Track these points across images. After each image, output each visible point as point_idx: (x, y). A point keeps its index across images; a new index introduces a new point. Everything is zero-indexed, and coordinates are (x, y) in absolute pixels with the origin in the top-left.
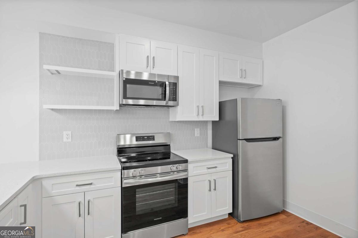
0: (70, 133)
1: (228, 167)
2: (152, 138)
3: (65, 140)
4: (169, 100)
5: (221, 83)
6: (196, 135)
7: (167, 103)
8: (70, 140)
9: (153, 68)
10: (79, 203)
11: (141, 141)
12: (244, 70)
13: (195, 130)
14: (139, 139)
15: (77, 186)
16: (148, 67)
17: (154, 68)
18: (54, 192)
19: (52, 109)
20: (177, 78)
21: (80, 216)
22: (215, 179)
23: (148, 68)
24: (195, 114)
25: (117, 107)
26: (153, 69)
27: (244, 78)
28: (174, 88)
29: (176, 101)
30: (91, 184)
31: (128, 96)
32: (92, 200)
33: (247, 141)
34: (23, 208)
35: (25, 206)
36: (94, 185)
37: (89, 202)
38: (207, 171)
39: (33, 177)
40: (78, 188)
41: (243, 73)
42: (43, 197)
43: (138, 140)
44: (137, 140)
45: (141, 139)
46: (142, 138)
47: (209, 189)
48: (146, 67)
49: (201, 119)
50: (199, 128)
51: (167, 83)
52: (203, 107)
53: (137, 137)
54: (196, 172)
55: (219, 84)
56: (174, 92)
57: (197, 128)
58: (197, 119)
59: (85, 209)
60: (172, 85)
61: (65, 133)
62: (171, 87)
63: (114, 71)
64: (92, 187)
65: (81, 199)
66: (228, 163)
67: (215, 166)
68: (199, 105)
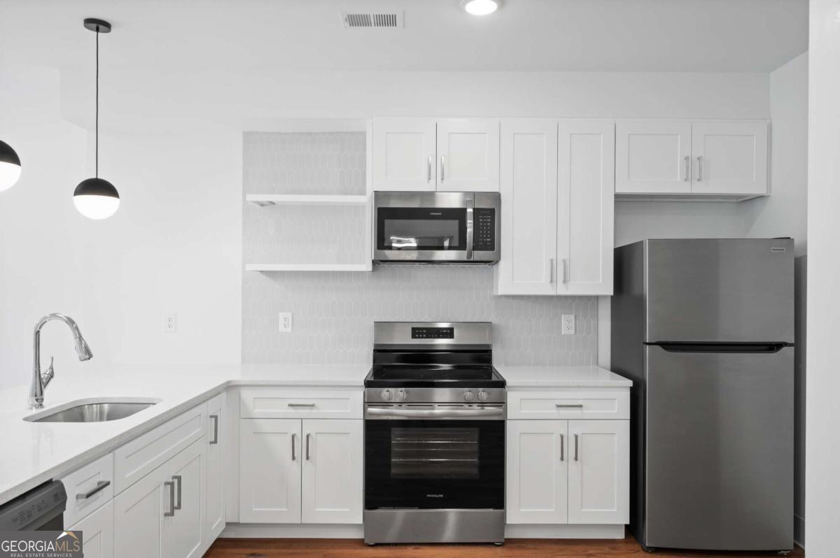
0: (289, 315)
1: (616, 411)
2: (448, 332)
3: (281, 329)
4: (475, 248)
5: (621, 200)
6: (563, 332)
7: (470, 255)
8: (289, 330)
10: (293, 436)
11: (422, 337)
12: (699, 159)
14: (419, 333)
15: (290, 405)
16: (430, 179)
17: (444, 180)
18: (257, 411)
19: (262, 272)
20: (497, 197)
21: (294, 458)
22: (578, 434)
23: (431, 181)
24: (545, 278)
25: (367, 266)
26: (442, 182)
27: (699, 180)
28: (489, 220)
29: (492, 249)
30: (313, 406)
31: (386, 244)
32: (313, 435)
33: (665, 349)
34: (213, 419)
35: (216, 417)
36: (318, 408)
37: (308, 436)
38: (556, 411)
39: (228, 382)
40: (291, 410)
41: (693, 166)
42: (242, 416)
43: (417, 336)
44: (414, 337)
45: (422, 334)
46: (424, 331)
47: (560, 456)
48: (427, 178)
49: (562, 291)
50: (572, 314)
51: (470, 210)
52: (567, 263)
53: (414, 329)
54: (526, 412)
55: (615, 202)
56: (487, 230)
57: (566, 314)
58: (550, 291)
59: (302, 449)
60: (484, 215)
61: (281, 315)
62: (479, 218)
63: (363, 193)
64: (314, 411)
65: (297, 431)
66: (617, 401)
67: (580, 403)
68: (554, 258)
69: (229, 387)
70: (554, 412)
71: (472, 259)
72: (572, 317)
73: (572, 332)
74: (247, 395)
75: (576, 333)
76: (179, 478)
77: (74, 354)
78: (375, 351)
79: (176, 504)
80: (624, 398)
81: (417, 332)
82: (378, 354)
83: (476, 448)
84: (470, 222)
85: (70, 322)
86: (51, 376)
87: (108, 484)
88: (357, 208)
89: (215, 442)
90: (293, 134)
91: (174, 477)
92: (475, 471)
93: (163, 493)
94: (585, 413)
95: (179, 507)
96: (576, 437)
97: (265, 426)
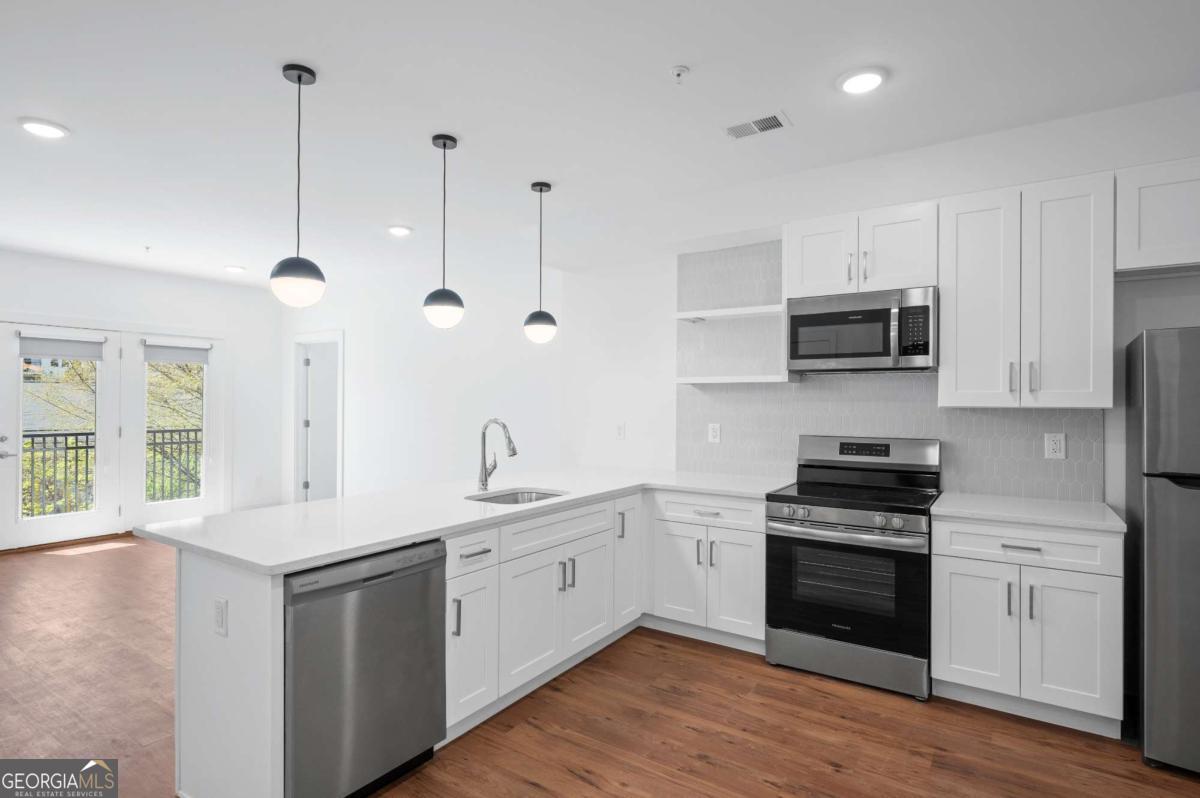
0: (718, 426)
1: (1098, 563)
2: (883, 449)
3: (711, 439)
4: (902, 354)
6: (1046, 456)
7: (896, 361)
8: (717, 440)
9: (866, 278)
10: (699, 541)
11: (852, 454)
13: (1042, 438)
14: (848, 449)
15: (697, 512)
16: (850, 279)
17: (868, 279)
18: (669, 514)
19: (693, 384)
21: (699, 563)
22: (1035, 586)
23: (852, 281)
24: (1002, 386)
25: (782, 376)
26: (865, 282)
28: (921, 320)
29: (927, 352)
30: (718, 515)
31: (801, 353)
32: (717, 542)
33: (1179, 484)
34: (621, 516)
35: (624, 515)
36: (722, 517)
37: (712, 543)
38: (1002, 553)
39: (642, 485)
40: (698, 517)
42: (654, 518)
43: (846, 452)
44: (842, 453)
45: (852, 450)
46: (854, 447)
47: (1007, 609)
48: (847, 278)
49: (1028, 402)
50: (1062, 432)
51: (895, 311)
52: (1036, 366)
53: (842, 445)
54: (958, 548)
55: (1116, 282)
56: (918, 331)
57: (1051, 432)
58: (1011, 402)
59: (707, 554)
60: (915, 314)
61: (711, 425)
62: (909, 318)
63: (780, 302)
64: (718, 520)
65: (702, 536)
66: (1099, 549)
67: (1039, 545)
68: (1016, 360)
69: (646, 490)
70: (1000, 553)
71: (900, 366)
72: (1062, 437)
73: (1061, 455)
74: (660, 498)
75: (1067, 458)
76: (573, 561)
77: (506, 451)
78: (801, 466)
79: (569, 581)
80: (1116, 547)
81: (845, 448)
82: (805, 469)
83: (893, 582)
84: (894, 324)
85: (504, 427)
86: (495, 467)
87: (490, 551)
88: (772, 318)
89: (622, 536)
90: (715, 251)
91: (570, 559)
92: (892, 605)
93: (557, 570)
94: (1048, 559)
95: (573, 585)
96: (1032, 588)
97: (676, 529)
